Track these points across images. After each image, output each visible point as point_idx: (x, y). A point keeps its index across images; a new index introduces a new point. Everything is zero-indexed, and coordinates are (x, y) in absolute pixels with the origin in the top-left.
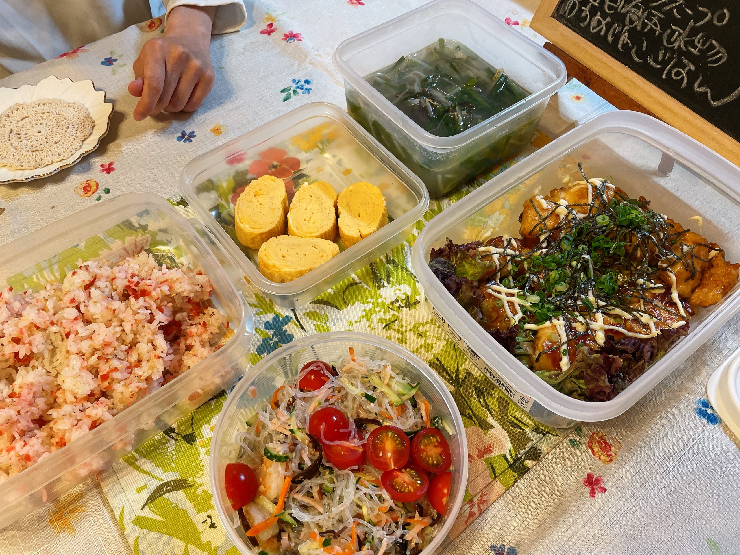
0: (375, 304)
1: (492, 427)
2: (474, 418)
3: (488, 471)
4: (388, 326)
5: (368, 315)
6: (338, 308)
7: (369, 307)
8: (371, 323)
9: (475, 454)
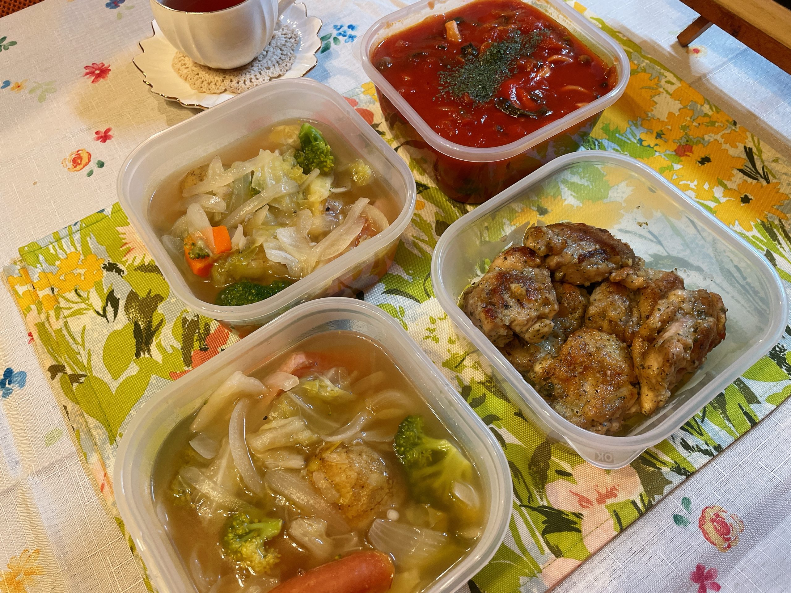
3: (611, 521)
6: (417, 301)
9: (593, 497)
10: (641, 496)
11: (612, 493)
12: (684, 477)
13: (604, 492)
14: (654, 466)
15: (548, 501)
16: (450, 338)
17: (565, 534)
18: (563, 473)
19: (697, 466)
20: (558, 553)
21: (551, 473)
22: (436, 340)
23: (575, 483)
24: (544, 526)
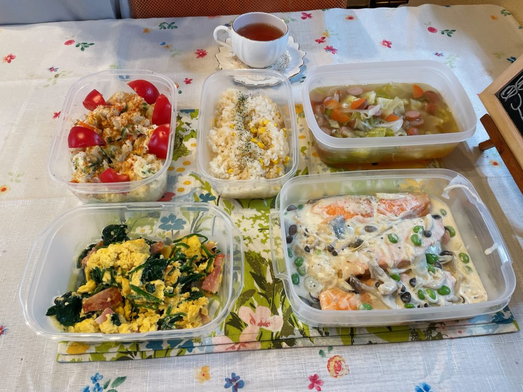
0: (263, 215)
1: (278, 314)
2: (271, 304)
3: (257, 335)
4: (261, 230)
5: (256, 218)
6: (242, 206)
7: (259, 214)
8: (254, 223)
9: (258, 321)
10: (278, 332)
11: (266, 325)
12: (302, 336)
13: (264, 322)
14: (293, 324)
15: (238, 312)
16: (245, 229)
17: (236, 329)
18: (252, 306)
19: (311, 335)
20: (227, 334)
21: (248, 303)
22: (239, 226)
23: (255, 312)
24: (229, 321)
